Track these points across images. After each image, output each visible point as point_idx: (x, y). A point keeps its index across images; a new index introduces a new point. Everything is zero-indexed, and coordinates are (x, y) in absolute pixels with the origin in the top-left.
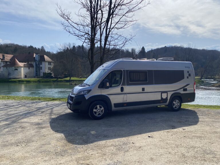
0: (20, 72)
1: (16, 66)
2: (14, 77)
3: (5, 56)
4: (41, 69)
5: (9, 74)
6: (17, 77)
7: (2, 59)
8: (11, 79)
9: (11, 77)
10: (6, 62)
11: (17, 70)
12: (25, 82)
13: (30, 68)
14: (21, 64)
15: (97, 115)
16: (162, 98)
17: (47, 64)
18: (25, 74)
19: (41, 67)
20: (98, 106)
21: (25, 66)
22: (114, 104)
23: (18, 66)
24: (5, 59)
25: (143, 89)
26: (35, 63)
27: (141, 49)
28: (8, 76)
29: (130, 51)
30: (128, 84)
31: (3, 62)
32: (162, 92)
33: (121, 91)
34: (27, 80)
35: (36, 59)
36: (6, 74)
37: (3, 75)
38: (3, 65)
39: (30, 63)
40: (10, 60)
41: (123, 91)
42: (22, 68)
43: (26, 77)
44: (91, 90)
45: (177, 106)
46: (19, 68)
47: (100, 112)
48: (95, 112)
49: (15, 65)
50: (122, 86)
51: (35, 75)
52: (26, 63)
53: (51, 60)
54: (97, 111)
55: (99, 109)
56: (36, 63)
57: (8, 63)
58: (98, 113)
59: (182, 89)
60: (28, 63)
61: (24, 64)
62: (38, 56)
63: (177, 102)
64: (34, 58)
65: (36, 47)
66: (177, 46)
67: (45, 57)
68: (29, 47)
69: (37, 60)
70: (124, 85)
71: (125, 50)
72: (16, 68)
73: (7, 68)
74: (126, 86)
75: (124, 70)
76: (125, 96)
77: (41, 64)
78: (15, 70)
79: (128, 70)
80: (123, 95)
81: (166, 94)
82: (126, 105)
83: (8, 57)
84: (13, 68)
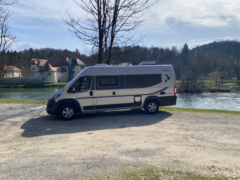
0: (54, 77)
1: (50, 71)
2: (48, 82)
3: (40, 61)
4: (74, 73)
5: (44, 79)
6: (51, 82)
7: (37, 65)
8: (45, 83)
9: (45, 81)
10: (41, 67)
11: (50, 74)
12: (58, 87)
13: (63, 72)
14: (54, 69)
15: (66, 116)
16: (135, 101)
17: (80, 67)
18: (58, 78)
19: (74, 71)
20: (67, 109)
21: (58, 71)
22: (83, 107)
23: (51, 71)
24: (40, 64)
25: (114, 93)
26: (67, 67)
27: (183, 47)
28: (43, 81)
29: (171, 49)
30: (98, 89)
31: (38, 67)
32: (135, 96)
33: (90, 95)
34: (60, 85)
35: (68, 63)
36: (41, 79)
37: (39, 80)
38: (38, 70)
39: (63, 67)
40: (45, 65)
41: (92, 95)
42: (55, 73)
43: (59, 81)
44: (60, 94)
45: (153, 110)
46: (53, 72)
47: (69, 114)
48: (65, 114)
49: (48, 70)
50: (91, 91)
51: (68, 79)
52: (59, 68)
53: (84, 64)
54: (66, 112)
55: (68, 111)
56: (69, 67)
57: (43, 68)
58: (67, 115)
59: (160, 93)
60: (61, 67)
61: (57, 69)
62: (71, 60)
63: (153, 105)
64: (67, 62)
65: (71, 51)
66: (229, 41)
67: (78, 60)
68: (64, 50)
69: (70, 64)
70: (93, 90)
71: (164, 49)
72: (50, 73)
73: (41, 73)
74: (95, 91)
75: (93, 76)
76: (95, 99)
77: (74, 68)
78: (48, 75)
79: (98, 76)
80: (92, 99)
81: (140, 97)
82: (95, 108)
83: (43, 62)
84: (47, 72)
